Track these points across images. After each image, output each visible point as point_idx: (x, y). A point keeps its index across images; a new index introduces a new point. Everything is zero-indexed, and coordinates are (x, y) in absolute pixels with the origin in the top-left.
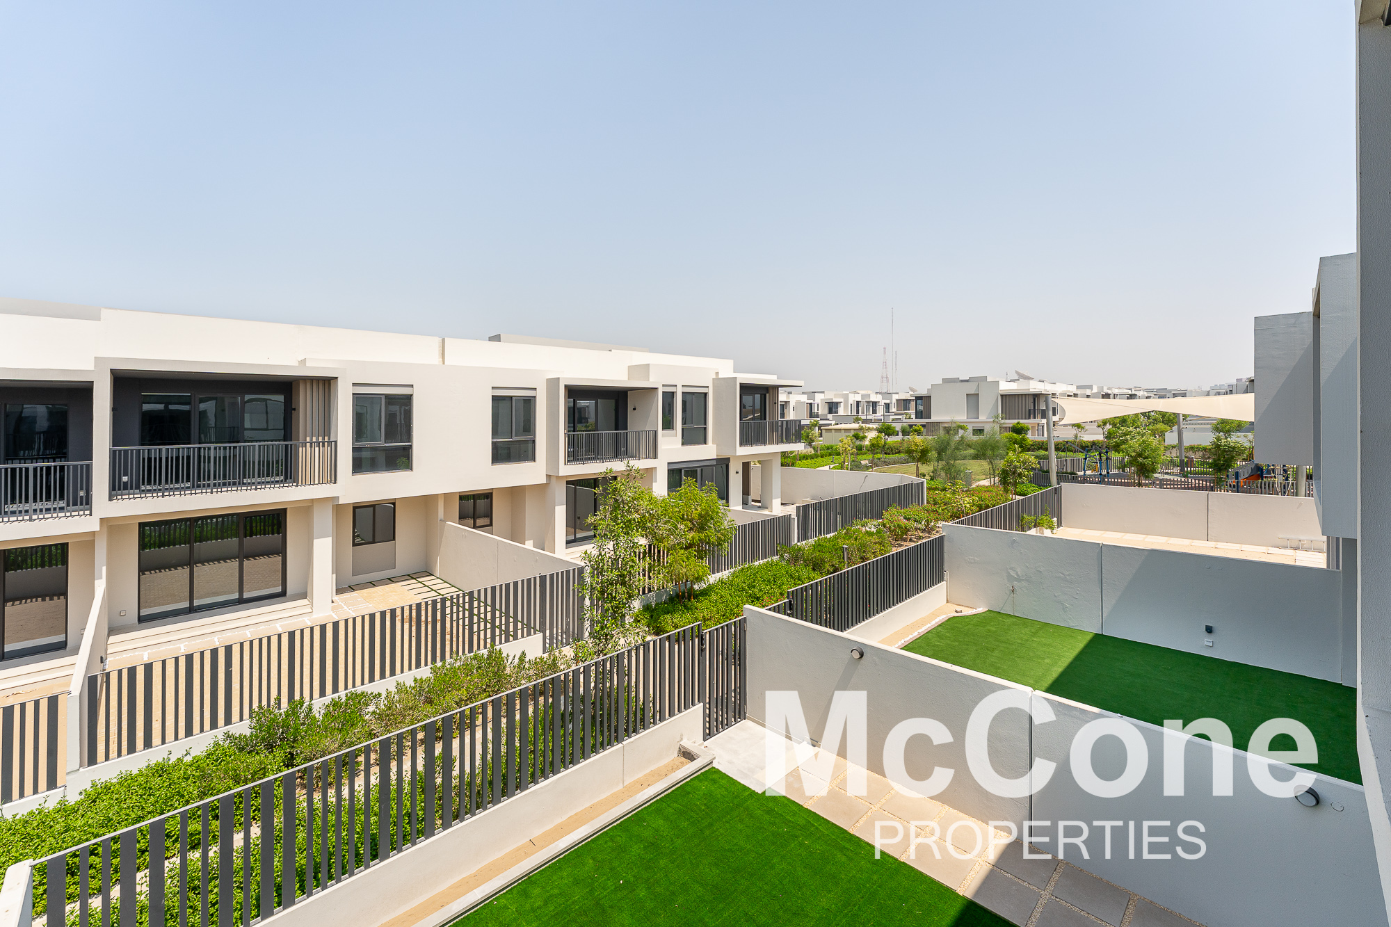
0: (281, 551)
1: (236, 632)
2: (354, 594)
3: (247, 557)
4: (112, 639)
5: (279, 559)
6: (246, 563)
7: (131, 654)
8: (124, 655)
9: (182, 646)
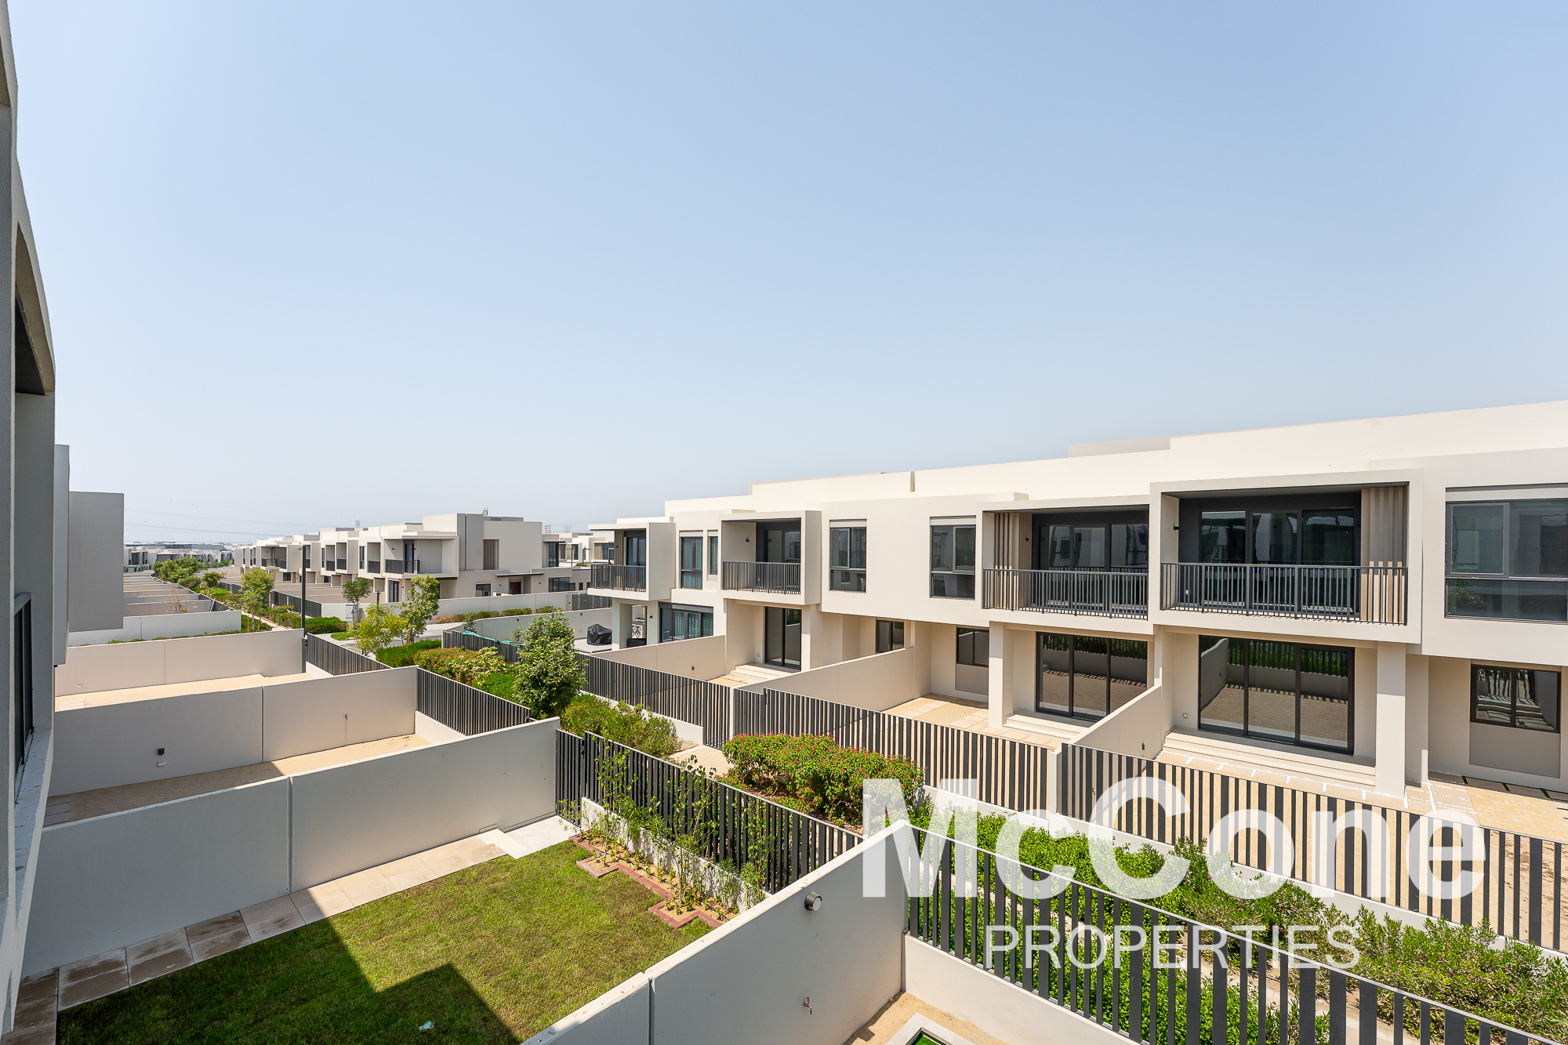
0: (1348, 697)
1: (1277, 773)
2: (1462, 789)
3: (1306, 694)
4: (1173, 735)
5: (1344, 706)
6: (1303, 700)
7: (1180, 754)
8: (1176, 753)
9: (1222, 764)
